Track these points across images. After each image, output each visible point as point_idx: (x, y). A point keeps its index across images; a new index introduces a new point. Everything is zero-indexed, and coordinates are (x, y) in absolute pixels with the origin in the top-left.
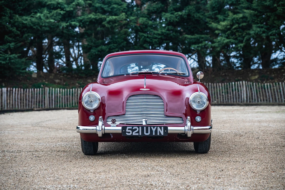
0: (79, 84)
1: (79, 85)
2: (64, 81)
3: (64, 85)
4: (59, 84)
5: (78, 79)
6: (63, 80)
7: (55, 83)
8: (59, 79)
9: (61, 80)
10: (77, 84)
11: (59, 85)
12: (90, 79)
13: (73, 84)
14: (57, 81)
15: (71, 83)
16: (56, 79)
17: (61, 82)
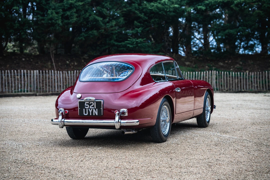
0: (209, 66)
1: (209, 68)
2: (195, 63)
3: (193, 67)
4: (188, 66)
5: (209, 62)
6: (193, 63)
7: (185, 65)
8: (189, 62)
9: (191, 62)
10: (207, 67)
11: (189, 68)
12: (222, 62)
13: (202, 66)
14: (187, 63)
15: (201, 65)
16: (187, 62)
17: (191, 65)
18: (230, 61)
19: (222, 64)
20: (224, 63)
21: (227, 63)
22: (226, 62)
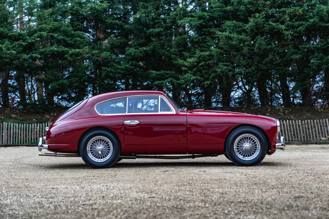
0: (36, 119)
1: (37, 121)
2: (21, 116)
3: (21, 120)
4: (15, 118)
5: (34, 114)
6: (19, 115)
7: (11, 118)
8: (15, 114)
9: (17, 114)
10: (34, 120)
11: (15, 121)
12: (48, 115)
13: (29, 119)
14: (13, 116)
16: (12, 114)
17: (17, 117)
18: (55, 114)
19: (48, 117)
20: (50, 116)
21: (53, 116)
22: (52, 114)
